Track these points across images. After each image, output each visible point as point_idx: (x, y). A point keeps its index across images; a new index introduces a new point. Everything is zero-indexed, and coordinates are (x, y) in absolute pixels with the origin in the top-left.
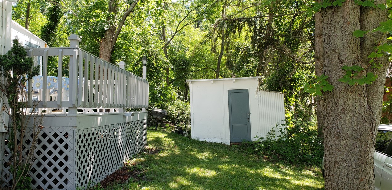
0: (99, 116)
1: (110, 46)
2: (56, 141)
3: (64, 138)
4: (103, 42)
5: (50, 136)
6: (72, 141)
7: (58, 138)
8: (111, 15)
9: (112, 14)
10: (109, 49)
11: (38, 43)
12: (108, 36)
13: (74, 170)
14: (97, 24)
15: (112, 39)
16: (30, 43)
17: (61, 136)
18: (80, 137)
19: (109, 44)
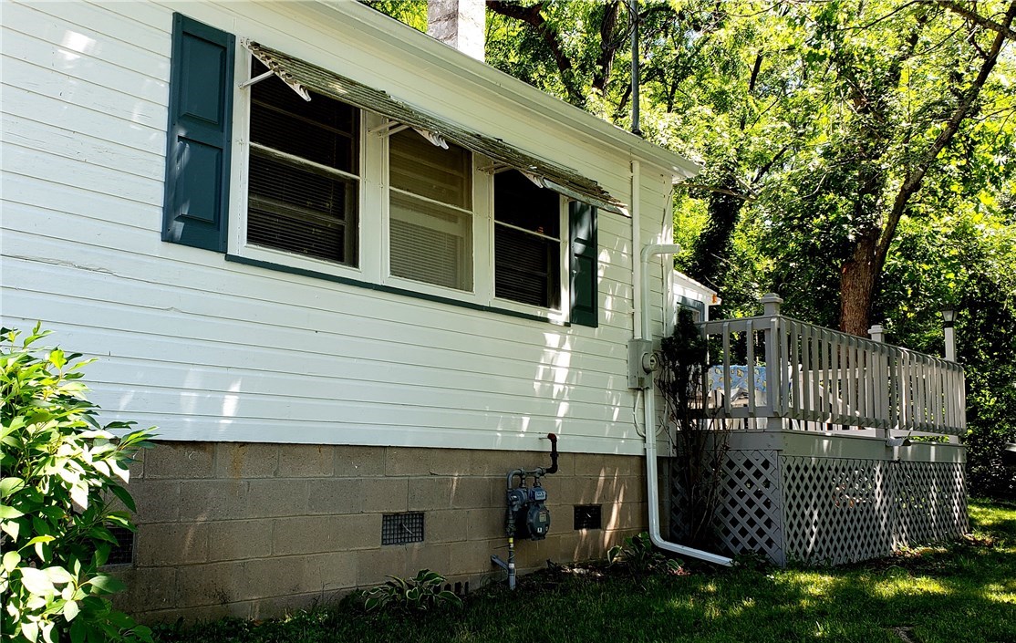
0: (824, 436)
1: (866, 279)
2: (749, 473)
3: (762, 469)
4: (847, 270)
5: (740, 466)
6: (775, 475)
7: (753, 469)
8: (864, 202)
9: (867, 199)
10: (863, 287)
11: (700, 296)
12: (861, 255)
13: (783, 543)
14: (829, 230)
15: (873, 261)
16: (684, 298)
17: (758, 465)
18: (789, 468)
19: (863, 275)
